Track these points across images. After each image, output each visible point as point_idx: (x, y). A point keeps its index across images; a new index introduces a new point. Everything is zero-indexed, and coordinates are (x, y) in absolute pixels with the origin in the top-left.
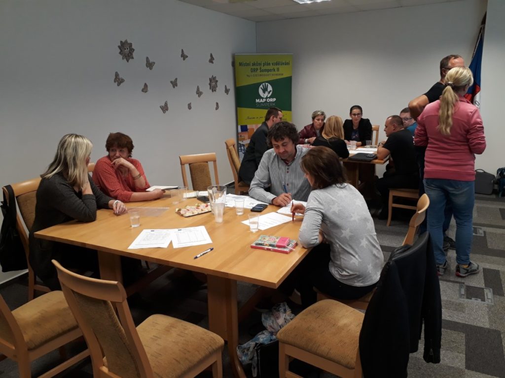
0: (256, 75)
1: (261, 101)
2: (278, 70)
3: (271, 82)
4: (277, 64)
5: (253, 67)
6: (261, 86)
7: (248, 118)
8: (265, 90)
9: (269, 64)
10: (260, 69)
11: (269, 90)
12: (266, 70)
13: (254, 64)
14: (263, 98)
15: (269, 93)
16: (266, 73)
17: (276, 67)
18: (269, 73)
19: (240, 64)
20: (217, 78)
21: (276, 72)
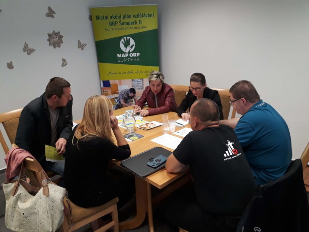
0: (116, 29)
2: (140, 22)
3: (133, 36)
4: (139, 16)
5: (112, 20)
6: (122, 40)
7: (110, 73)
8: (127, 44)
9: (130, 17)
10: (120, 22)
11: (131, 45)
12: (126, 23)
13: (112, 17)
14: (125, 53)
15: (132, 47)
16: (127, 26)
17: (138, 20)
18: (131, 26)
19: (97, 18)
20: (61, 34)
21: (138, 25)
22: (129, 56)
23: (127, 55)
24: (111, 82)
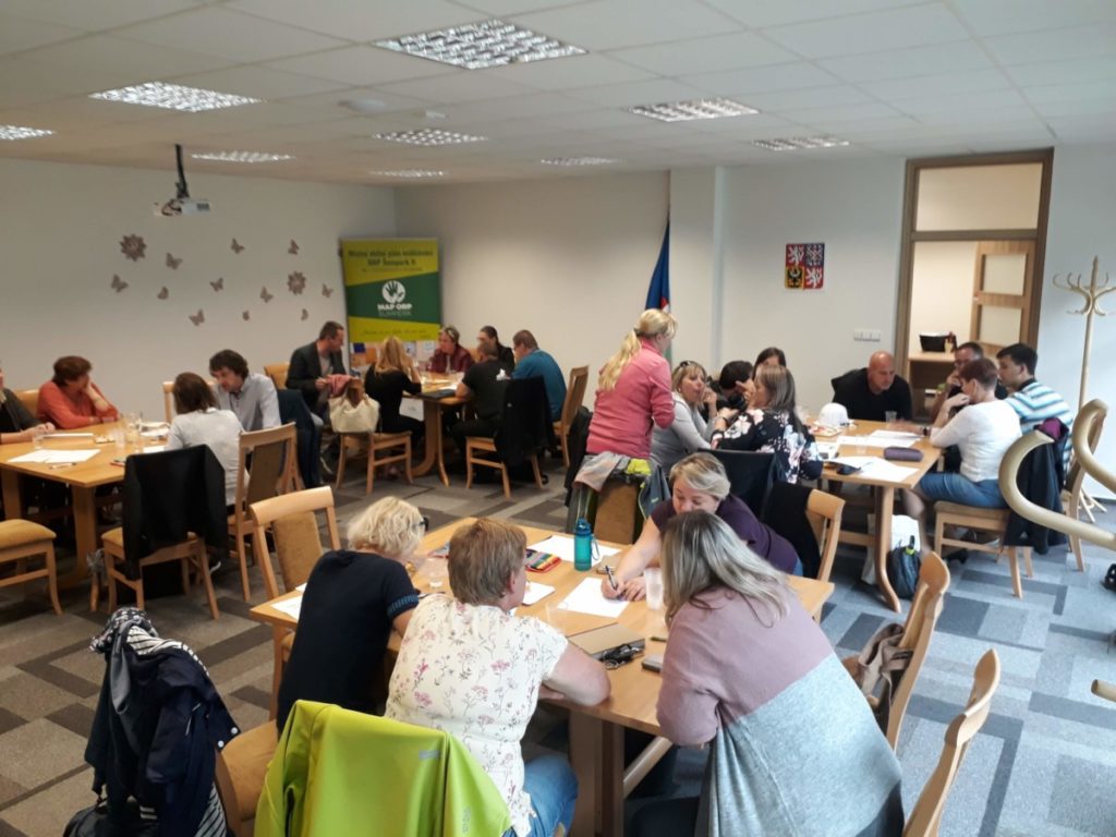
0: (377, 270)
1: (387, 307)
2: (413, 262)
3: (402, 281)
4: (412, 253)
5: (373, 258)
6: (387, 286)
7: (366, 333)
8: (392, 291)
9: (397, 254)
10: (384, 260)
11: (399, 292)
12: (393, 263)
13: (373, 254)
14: (389, 304)
15: (400, 295)
16: (394, 267)
17: (409, 258)
18: (399, 266)
20: (305, 275)
21: (411, 266)
22: (395, 309)
23: (392, 307)
24: (367, 345)
